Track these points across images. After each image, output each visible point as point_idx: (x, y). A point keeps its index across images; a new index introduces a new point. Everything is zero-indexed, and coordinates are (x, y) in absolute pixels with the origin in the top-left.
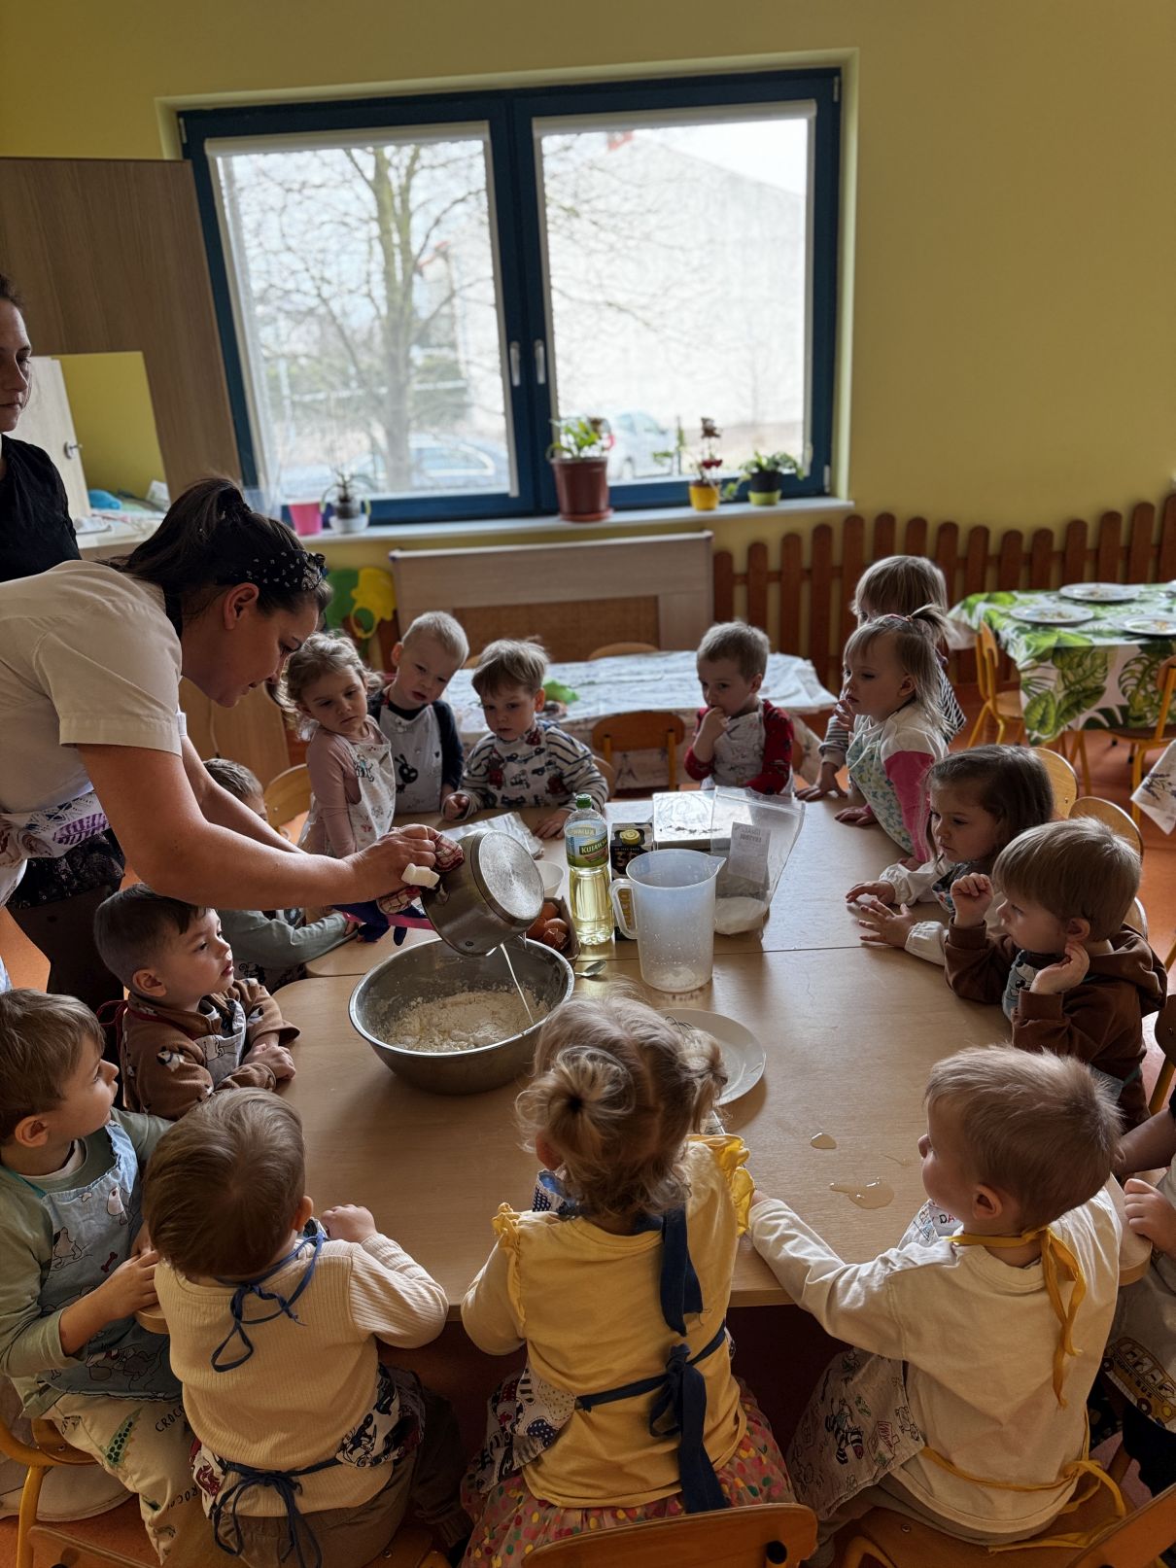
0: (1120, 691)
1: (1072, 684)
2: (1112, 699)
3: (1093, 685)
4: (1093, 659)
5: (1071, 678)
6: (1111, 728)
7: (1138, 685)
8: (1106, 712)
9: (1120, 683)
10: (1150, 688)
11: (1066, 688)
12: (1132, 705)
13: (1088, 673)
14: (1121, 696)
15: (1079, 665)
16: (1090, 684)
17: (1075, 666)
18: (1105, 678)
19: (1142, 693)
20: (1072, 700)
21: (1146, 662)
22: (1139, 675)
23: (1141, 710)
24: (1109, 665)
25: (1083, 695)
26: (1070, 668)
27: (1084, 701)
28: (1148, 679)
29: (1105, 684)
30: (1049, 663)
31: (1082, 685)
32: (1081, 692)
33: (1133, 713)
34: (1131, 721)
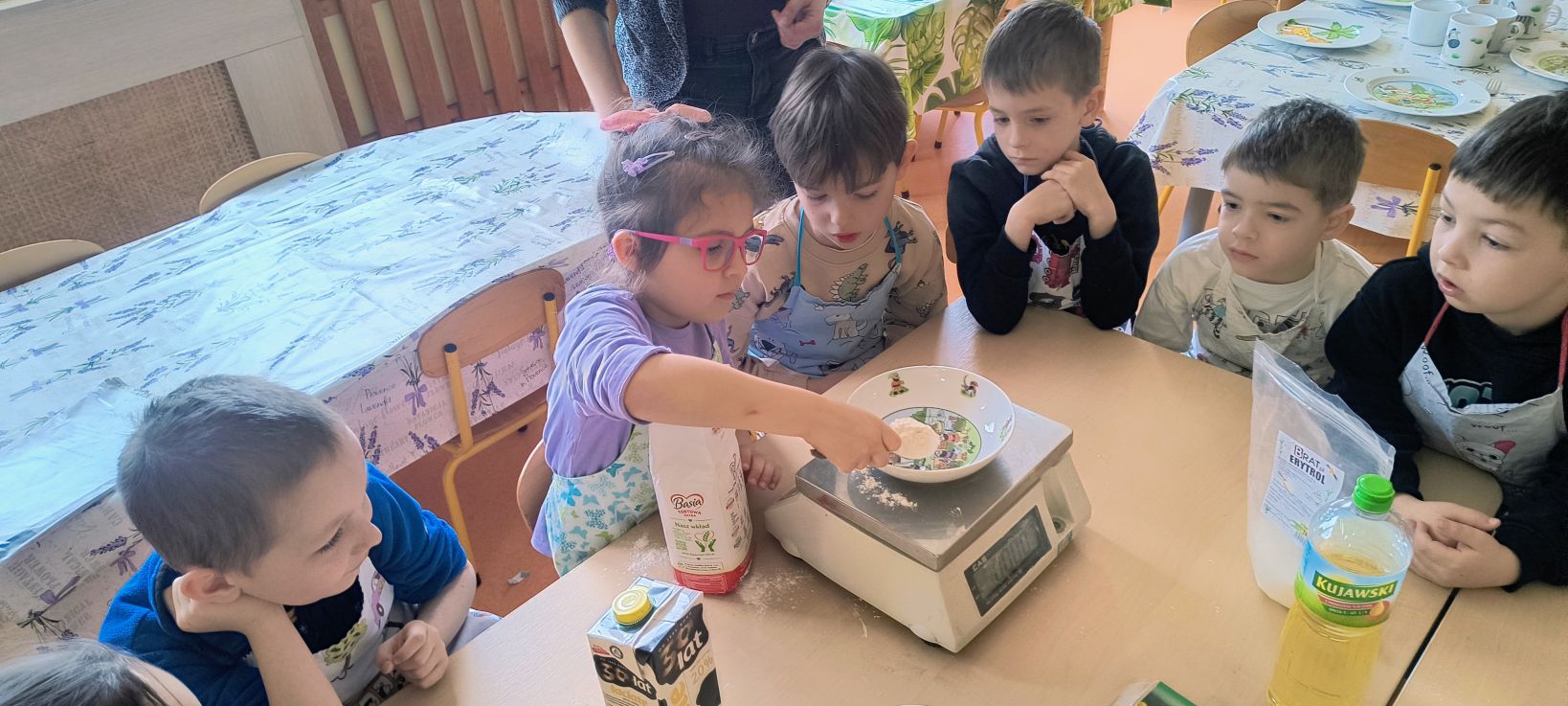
0: (954, 54)
1: (916, 60)
2: (948, 65)
3: (933, 55)
4: (933, 23)
5: (915, 53)
6: (947, 100)
7: (966, 43)
8: (943, 84)
9: (953, 44)
10: (975, 43)
11: (911, 66)
12: (962, 69)
13: (930, 41)
14: (955, 60)
15: (923, 34)
16: (931, 54)
17: (919, 36)
18: (942, 42)
19: (969, 50)
20: (915, 78)
21: (972, 12)
22: (965, 31)
24: (946, 25)
26: (915, 41)
27: (928, 76)
28: (972, 33)
29: (942, 51)
30: (899, 41)
31: (925, 58)
32: (921, 67)
33: (963, 77)
34: (961, 87)
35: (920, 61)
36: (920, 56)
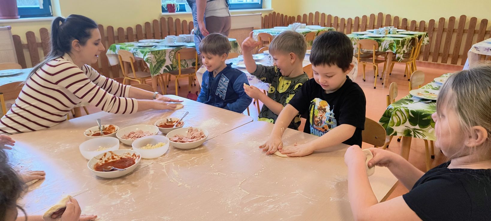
0: (169, 60)
1: (158, 59)
2: (168, 63)
3: (163, 59)
7: (173, 58)
8: (167, 67)
9: (169, 57)
11: (157, 61)
12: (173, 64)
13: (161, 55)
14: (170, 61)
16: (162, 58)
18: (165, 56)
19: (175, 60)
20: (158, 65)
22: (173, 55)
23: (175, 65)
24: (166, 52)
25: (160, 63)
26: (157, 55)
27: (162, 64)
29: (165, 58)
31: (160, 59)
32: (160, 61)
33: (174, 66)
34: (174, 69)
35: (159, 60)
36: (159, 59)
